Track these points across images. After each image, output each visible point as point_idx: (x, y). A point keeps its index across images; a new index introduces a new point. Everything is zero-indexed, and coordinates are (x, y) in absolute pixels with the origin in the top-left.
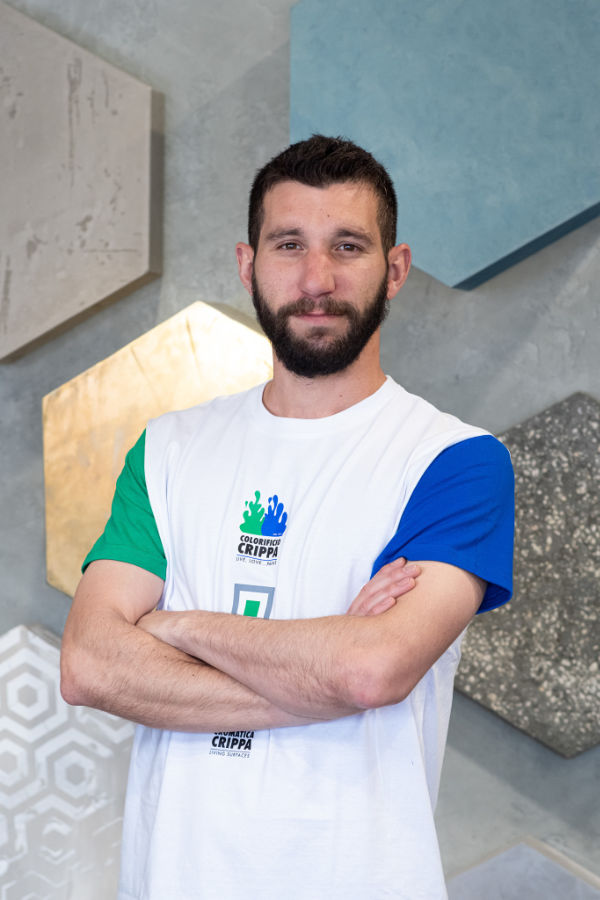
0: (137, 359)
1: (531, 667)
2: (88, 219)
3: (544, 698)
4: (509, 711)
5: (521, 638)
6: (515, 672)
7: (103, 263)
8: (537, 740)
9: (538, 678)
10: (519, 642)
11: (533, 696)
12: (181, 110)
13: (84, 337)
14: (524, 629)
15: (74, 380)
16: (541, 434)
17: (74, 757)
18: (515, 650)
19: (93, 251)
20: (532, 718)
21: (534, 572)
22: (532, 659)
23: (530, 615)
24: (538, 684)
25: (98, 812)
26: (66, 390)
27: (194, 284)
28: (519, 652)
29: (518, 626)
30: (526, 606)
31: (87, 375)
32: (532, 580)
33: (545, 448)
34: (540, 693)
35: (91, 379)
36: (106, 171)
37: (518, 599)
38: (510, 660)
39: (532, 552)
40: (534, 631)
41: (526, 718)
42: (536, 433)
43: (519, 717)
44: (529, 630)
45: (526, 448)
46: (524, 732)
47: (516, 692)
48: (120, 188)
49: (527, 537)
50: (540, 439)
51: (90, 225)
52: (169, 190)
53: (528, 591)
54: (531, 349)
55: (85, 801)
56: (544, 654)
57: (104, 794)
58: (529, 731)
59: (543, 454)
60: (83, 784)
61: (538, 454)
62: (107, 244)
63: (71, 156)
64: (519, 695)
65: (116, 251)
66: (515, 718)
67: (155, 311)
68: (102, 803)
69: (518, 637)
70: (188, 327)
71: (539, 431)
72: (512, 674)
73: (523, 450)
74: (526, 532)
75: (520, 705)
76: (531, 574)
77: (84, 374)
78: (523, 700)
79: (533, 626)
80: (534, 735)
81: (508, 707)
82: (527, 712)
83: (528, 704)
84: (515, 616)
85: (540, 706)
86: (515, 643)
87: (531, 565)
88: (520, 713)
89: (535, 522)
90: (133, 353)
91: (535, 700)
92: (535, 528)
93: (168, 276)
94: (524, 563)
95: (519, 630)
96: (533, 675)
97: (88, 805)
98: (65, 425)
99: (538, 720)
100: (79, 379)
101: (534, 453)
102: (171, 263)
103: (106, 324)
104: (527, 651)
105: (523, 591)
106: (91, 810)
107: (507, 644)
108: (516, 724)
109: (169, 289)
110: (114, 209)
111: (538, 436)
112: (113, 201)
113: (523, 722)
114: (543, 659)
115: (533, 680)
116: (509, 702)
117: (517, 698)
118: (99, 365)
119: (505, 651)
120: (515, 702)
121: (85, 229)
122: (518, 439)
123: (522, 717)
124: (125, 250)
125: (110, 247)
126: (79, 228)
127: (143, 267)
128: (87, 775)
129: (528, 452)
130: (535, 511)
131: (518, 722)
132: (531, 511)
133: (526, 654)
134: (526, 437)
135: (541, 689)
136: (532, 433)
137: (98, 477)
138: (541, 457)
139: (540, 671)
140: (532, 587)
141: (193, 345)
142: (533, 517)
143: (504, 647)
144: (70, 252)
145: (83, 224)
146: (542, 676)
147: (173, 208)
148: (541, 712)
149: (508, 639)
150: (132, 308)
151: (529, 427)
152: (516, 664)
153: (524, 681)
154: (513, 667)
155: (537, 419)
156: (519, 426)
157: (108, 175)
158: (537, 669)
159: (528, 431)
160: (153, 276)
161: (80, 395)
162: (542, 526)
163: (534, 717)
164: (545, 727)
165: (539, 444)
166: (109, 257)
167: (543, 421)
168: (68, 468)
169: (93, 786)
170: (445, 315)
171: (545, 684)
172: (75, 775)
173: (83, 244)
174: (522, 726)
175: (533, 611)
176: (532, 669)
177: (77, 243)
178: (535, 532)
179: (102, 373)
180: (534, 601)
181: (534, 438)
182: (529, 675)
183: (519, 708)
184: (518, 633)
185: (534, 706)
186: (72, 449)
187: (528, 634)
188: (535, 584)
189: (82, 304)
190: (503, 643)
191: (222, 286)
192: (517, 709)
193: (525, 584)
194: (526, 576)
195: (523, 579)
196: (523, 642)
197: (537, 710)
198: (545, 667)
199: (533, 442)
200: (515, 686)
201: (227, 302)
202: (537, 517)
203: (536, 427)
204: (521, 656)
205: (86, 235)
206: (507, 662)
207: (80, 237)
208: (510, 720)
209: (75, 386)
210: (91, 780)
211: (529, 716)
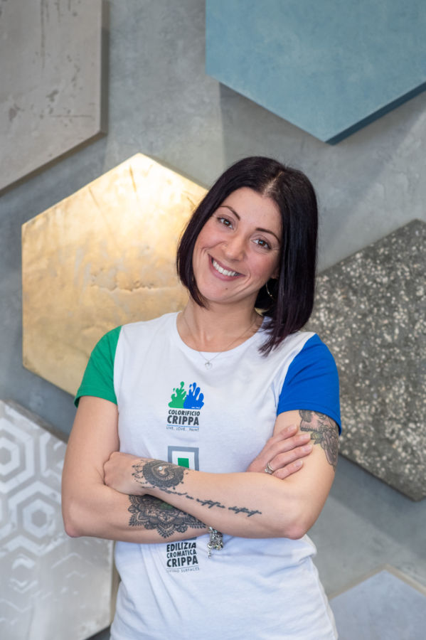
0: (93, 196)
1: (385, 428)
2: (55, 92)
3: (396, 454)
4: (370, 464)
5: (378, 406)
6: (374, 433)
7: (66, 125)
8: (392, 487)
9: (391, 438)
10: (377, 409)
11: (388, 452)
12: (122, 13)
13: (50, 181)
14: (380, 400)
15: (45, 212)
16: (389, 252)
17: (39, 504)
18: (373, 416)
19: (59, 116)
21: (386, 355)
22: (386, 423)
23: (384, 389)
24: (391, 442)
25: (56, 549)
26: (39, 220)
27: (131, 141)
28: (376, 417)
29: (375, 396)
30: (381, 382)
31: (56, 208)
32: (385, 361)
33: (392, 262)
34: (393, 449)
35: (59, 211)
36: (68, 57)
37: (374, 376)
38: (369, 423)
39: (384, 340)
40: (387, 401)
41: (383, 469)
42: (385, 250)
43: (377, 468)
44: (384, 401)
45: (378, 262)
46: (381, 480)
47: (375, 448)
48: (79, 70)
49: (380, 329)
50: (388, 255)
51: (57, 97)
53: (382, 370)
54: (379, 188)
55: (46, 540)
56: (395, 419)
57: (61, 534)
58: (386, 480)
59: (390, 266)
60: (45, 526)
61: (387, 266)
62: (69, 112)
63: (43, 46)
64: (378, 451)
65: (76, 116)
66: (375, 470)
67: (102, 160)
68: (60, 541)
69: (375, 406)
70: (131, 172)
71: (387, 249)
72: (372, 435)
73: (376, 263)
74: (379, 324)
75: (378, 459)
76: (384, 357)
77: (54, 207)
78: (380, 455)
79: (386, 397)
80: (389, 482)
81: (369, 460)
82: (383, 464)
83: (384, 458)
84: (372, 389)
85: (394, 460)
86: (373, 410)
87: (383, 350)
88: (378, 465)
89: (386, 317)
90: (91, 192)
91: (390, 455)
92: (386, 322)
93: (112, 134)
94: (378, 349)
95: (376, 400)
96: (388, 435)
97: (48, 544)
98: (39, 245)
99: (392, 470)
100: (49, 211)
101: (384, 265)
102: (114, 126)
103: (66, 171)
104: (382, 417)
105: (378, 370)
106: (51, 547)
107: (367, 411)
108: (375, 474)
109: (113, 144)
110: (75, 85)
111: (387, 253)
112: (74, 79)
113: (380, 472)
114: (394, 423)
115: (387, 439)
116: (370, 457)
117: (376, 453)
118: (65, 201)
119: (366, 416)
120: (374, 457)
121: (52, 100)
122: (372, 254)
123: (380, 469)
124: (82, 116)
125: (72, 113)
126: (48, 99)
127: (96, 128)
128: (48, 518)
129: (380, 264)
130: (385, 309)
131: (377, 473)
132: (383, 309)
133: (381, 419)
134: (378, 253)
135: (394, 447)
136: (382, 250)
137: (63, 286)
138: (389, 268)
139: (393, 432)
140: (385, 366)
141: (134, 185)
142: (384, 314)
143: (365, 413)
144: (42, 117)
145: (52, 96)
146: (394, 436)
147: (116, 85)
148: (394, 464)
149: (368, 407)
150: (85, 159)
151: (380, 246)
152: (373, 426)
153: (381, 440)
154: (372, 429)
155: (386, 240)
156: (372, 245)
157: (70, 61)
158: (390, 430)
159: (379, 249)
160: (102, 135)
161: (51, 223)
162: (391, 321)
163: (389, 468)
164: (398, 476)
165: (387, 258)
166: (71, 121)
167: (390, 241)
168: (41, 279)
169: (52, 528)
170: (316, 164)
171: (397, 442)
172: (39, 519)
173: (51, 111)
174: (379, 476)
175: (386, 385)
176: (387, 431)
177: (47, 111)
178: (386, 325)
179: (67, 206)
180: (387, 378)
181: (383, 254)
182: (384, 436)
183: (377, 462)
184: (375, 403)
185: (389, 459)
186: (43, 264)
187: (383, 403)
188: (387, 364)
189: (51, 155)
190: (364, 411)
191: (152, 143)
192: (376, 462)
193: (380, 364)
194: (380, 359)
195: (378, 361)
196: (379, 410)
197: (391, 462)
198: (396, 429)
199: (383, 257)
200: (374, 444)
201: (156, 154)
202: (387, 313)
203: (385, 246)
204: (378, 420)
205: (54, 105)
206: (367, 425)
207: (49, 106)
208: (371, 471)
209: (46, 216)
210: (51, 522)
211: (386, 468)
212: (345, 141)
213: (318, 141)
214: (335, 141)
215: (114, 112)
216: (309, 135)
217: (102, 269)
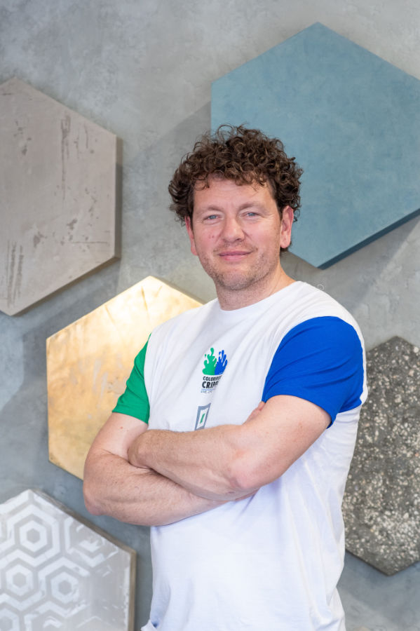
0: (110, 314)
1: (365, 516)
2: (74, 221)
3: (373, 537)
4: (350, 544)
5: (359, 497)
6: (355, 520)
7: (84, 251)
8: (369, 564)
9: (369, 523)
10: (357, 500)
11: (367, 535)
12: (134, 149)
13: (69, 300)
14: (361, 491)
15: (67, 328)
16: (371, 363)
17: (64, 576)
18: (354, 505)
19: (78, 242)
20: (366, 549)
21: (367, 454)
22: (365, 511)
23: (364, 482)
24: (369, 527)
25: (80, 613)
26: (62, 334)
27: (142, 265)
28: (357, 506)
29: (357, 489)
30: (361, 476)
31: (76, 324)
32: (366, 459)
33: (374, 373)
34: (371, 533)
35: (79, 327)
36: (86, 190)
37: (357, 471)
38: (351, 512)
39: (365, 441)
40: (367, 492)
41: (362, 550)
43: (357, 549)
44: (364, 492)
46: (359, 558)
47: (355, 532)
48: (95, 201)
49: (362, 432)
50: (371, 367)
51: (76, 226)
52: (125, 203)
53: (363, 466)
54: (364, 308)
55: (72, 605)
56: (373, 508)
57: (84, 601)
58: (364, 559)
59: (372, 377)
60: (70, 594)
62: (87, 239)
63: (63, 180)
64: (357, 534)
65: (93, 243)
66: (354, 550)
67: (116, 282)
68: (83, 606)
69: (356, 497)
70: (143, 293)
71: (371, 361)
72: (352, 521)
74: (362, 427)
75: (358, 541)
76: (365, 455)
77: (74, 324)
78: (359, 538)
79: (366, 489)
80: (367, 561)
81: (350, 542)
82: (362, 545)
83: (363, 540)
84: (354, 483)
85: (371, 542)
86: (355, 500)
87: (365, 450)
88: (358, 546)
89: (368, 421)
90: (107, 310)
91: (368, 538)
92: (368, 425)
93: (125, 259)
94: (361, 448)
95: (357, 492)
96: (366, 521)
97: (73, 608)
98: (61, 357)
99: (369, 550)
100: (70, 326)
102: (127, 252)
103: (83, 291)
104: (362, 506)
105: (360, 466)
106: (75, 611)
107: (349, 501)
108: (355, 554)
109: (126, 269)
110: (92, 215)
112: (91, 210)
113: (359, 552)
114: (373, 511)
115: (366, 525)
116: (351, 539)
117: (356, 536)
118: (84, 317)
119: (348, 505)
120: (354, 539)
121: (72, 228)
123: (359, 549)
124: (98, 242)
125: (89, 240)
126: (68, 227)
127: (111, 254)
128: (73, 588)
130: (367, 414)
131: (357, 552)
132: (365, 414)
133: (361, 508)
135: (372, 531)
137: (83, 392)
138: (371, 379)
139: (371, 518)
140: (366, 463)
141: (146, 305)
142: (366, 418)
143: (347, 503)
144: (62, 243)
145: (71, 225)
146: (372, 522)
147: (128, 214)
148: (372, 546)
149: (350, 498)
150: (101, 281)
152: (354, 514)
153: (360, 525)
154: (353, 516)
157: (88, 193)
158: (369, 517)
160: (116, 260)
161: (72, 338)
162: (372, 424)
163: (367, 549)
164: (374, 555)
166: (88, 246)
167: (373, 355)
168: (63, 386)
169: (76, 596)
171: (374, 527)
172: (65, 588)
173: (71, 238)
174: (358, 555)
175: (366, 480)
176: (366, 518)
177: (67, 238)
178: (368, 428)
179: (86, 323)
180: (367, 472)
182: (363, 521)
183: (357, 543)
184: (356, 494)
185: (367, 541)
186: (66, 373)
187: (363, 495)
188: (367, 462)
189: (70, 277)
190: (347, 501)
191: (160, 267)
192: (355, 544)
193: (361, 462)
194: (361, 457)
195: (359, 458)
196: (360, 500)
197: (369, 544)
198: (374, 516)
200: (354, 528)
201: (164, 276)
202: (369, 418)
204: (359, 509)
205: (73, 232)
206: (349, 513)
207: (69, 233)
208: (351, 551)
209: (68, 331)
210: (75, 592)
211: (364, 548)
212: (334, 266)
213: (310, 266)
214: (325, 266)
215: (126, 239)
216: (302, 261)
217: (117, 378)
